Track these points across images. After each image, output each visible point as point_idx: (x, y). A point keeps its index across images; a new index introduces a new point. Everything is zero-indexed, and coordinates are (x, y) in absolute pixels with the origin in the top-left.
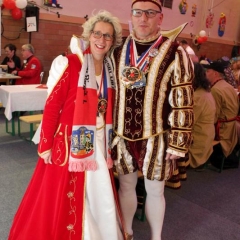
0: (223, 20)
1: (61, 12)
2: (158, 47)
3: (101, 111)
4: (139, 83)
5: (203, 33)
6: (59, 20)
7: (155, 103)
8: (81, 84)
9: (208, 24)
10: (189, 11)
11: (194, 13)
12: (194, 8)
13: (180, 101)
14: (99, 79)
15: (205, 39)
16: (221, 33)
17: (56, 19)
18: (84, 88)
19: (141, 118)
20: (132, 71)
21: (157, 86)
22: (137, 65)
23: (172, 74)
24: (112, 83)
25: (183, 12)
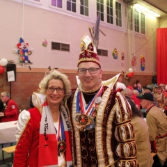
0: (143, 60)
1: (32, 66)
2: (101, 95)
3: (61, 151)
4: (89, 126)
5: (131, 70)
6: (30, 71)
7: (104, 140)
8: (42, 132)
9: (133, 64)
10: (120, 56)
11: (123, 58)
12: (123, 54)
13: (124, 135)
14: (57, 125)
15: (132, 74)
16: (143, 69)
17: (29, 71)
18: (45, 135)
19: (95, 154)
20: (82, 117)
21: (104, 126)
22: (86, 112)
23: (115, 115)
24: (68, 127)
25: (116, 58)
